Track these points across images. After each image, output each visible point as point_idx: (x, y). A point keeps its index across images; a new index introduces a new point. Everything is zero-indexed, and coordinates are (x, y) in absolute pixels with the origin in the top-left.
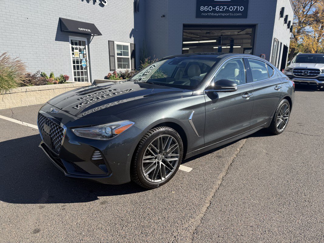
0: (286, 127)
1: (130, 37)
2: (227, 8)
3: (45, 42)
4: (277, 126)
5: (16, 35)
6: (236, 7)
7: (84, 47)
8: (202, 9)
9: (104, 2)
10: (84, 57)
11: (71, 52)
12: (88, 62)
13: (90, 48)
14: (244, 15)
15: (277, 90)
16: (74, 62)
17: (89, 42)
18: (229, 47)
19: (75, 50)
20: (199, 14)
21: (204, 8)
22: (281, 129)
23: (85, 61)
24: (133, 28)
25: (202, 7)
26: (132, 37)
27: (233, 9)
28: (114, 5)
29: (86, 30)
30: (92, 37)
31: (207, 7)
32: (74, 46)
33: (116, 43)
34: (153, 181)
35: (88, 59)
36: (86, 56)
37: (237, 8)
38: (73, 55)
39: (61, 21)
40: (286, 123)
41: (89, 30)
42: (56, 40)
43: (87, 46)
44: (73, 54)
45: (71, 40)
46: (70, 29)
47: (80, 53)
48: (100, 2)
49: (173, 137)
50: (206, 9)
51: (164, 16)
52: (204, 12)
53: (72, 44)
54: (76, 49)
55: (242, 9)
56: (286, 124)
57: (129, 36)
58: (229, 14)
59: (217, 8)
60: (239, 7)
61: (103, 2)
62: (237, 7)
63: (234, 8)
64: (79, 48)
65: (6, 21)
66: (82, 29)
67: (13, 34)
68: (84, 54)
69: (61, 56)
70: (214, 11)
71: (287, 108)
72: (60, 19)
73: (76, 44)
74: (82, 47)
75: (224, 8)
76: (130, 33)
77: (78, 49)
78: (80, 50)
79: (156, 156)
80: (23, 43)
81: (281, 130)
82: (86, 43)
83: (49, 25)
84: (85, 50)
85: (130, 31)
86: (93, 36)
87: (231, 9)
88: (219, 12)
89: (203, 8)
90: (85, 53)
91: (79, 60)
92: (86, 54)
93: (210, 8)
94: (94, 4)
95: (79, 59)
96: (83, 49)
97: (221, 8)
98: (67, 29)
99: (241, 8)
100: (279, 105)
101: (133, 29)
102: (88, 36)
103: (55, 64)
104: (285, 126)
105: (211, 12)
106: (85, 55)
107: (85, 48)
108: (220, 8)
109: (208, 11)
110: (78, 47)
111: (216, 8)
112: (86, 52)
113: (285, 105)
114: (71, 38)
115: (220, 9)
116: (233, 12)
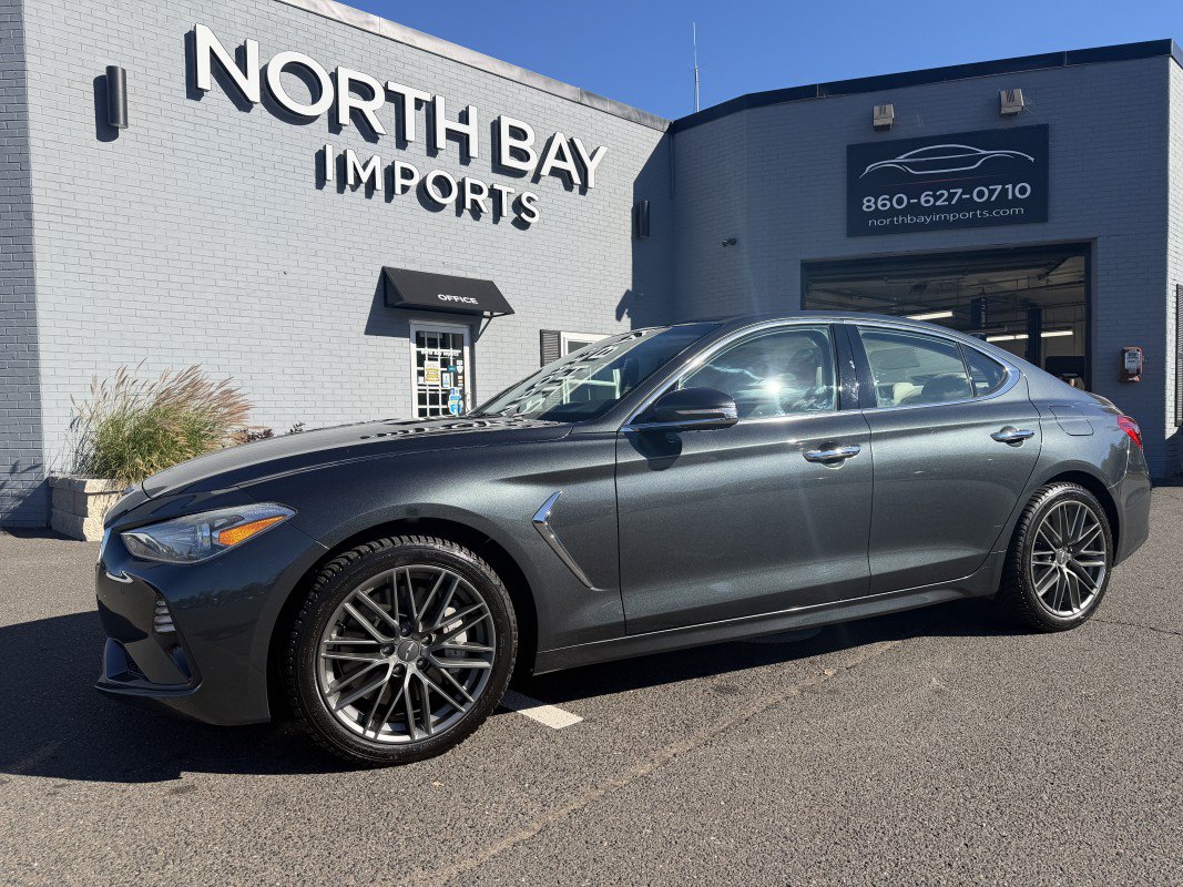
0: (1096, 603)
1: (619, 317)
2: (962, 194)
3: (333, 340)
4: (1040, 594)
5: (247, 320)
6: (1000, 187)
7: (457, 352)
8: (869, 207)
9: (528, 215)
10: (456, 384)
11: (415, 368)
12: (469, 397)
13: (477, 355)
14: (1037, 209)
15: (1010, 442)
16: (422, 399)
17: (474, 337)
18: (1025, 336)
19: (427, 362)
20: (858, 224)
21: (876, 203)
22: (1066, 607)
23: (458, 394)
24: (630, 288)
25: (869, 201)
26: (625, 316)
27: (990, 196)
28: (564, 220)
29: (464, 300)
30: (484, 321)
31: (887, 197)
32: (426, 351)
33: (566, 337)
34: (370, 734)
35: (468, 390)
36: (463, 380)
37: (1004, 191)
38: (421, 378)
39: (386, 276)
40: (1099, 584)
41: (473, 301)
42: (366, 334)
43: (467, 349)
44: (421, 373)
45: (418, 334)
46: (409, 299)
47: (442, 372)
48: (515, 216)
49: (460, 578)
50: (884, 205)
51: (733, 242)
52: (877, 214)
53: (420, 343)
54: (433, 358)
55: (1023, 191)
56: (1095, 591)
57: (614, 313)
58: (975, 215)
59: (925, 199)
60: (1010, 186)
61: (523, 215)
62: (1003, 187)
63: (992, 192)
64: (442, 355)
65: (220, 283)
66: (449, 298)
67: (239, 320)
68: (456, 374)
69: (379, 380)
70: (915, 209)
71: (1090, 522)
72: (385, 273)
73: (433, 344)
74: (451, 353)
75: (951, 196)
76: (617, 304)
77: (439, 358)
78: (445, 363)
79: (382, 639)
80: (264, 342)
81: (1069, 613)
82: (467, 339)
83: (348, 289)
84: (459, 362)
85: (619, 299)
86: (490, 318)
87: (981, 194)
88: (935, 209)
89: (871, 204)
90: (460, 371)
91: (440, 393)
92: (463, 374)
93: (900, 201)
94: (496, 220)
95: (440, 388)
96: (455, 358)
97: (942, 195)
98: (401, 299)
99: (1020, 191)
100: (1037, 506)
101: (628, 291)
102: (472, 318)
103: (358, 405)
104: (1090, 598)
105: (903, 212)
106: (460, 377)
107: (461, 357)
108: (937, 198)
109: (892, 212)
110: (438, 351)
111: (923, 199)
112: (464, 366)
113: (1072, 508)
114: (416, 325)
115: (935, 201)
116: (988, 205)
